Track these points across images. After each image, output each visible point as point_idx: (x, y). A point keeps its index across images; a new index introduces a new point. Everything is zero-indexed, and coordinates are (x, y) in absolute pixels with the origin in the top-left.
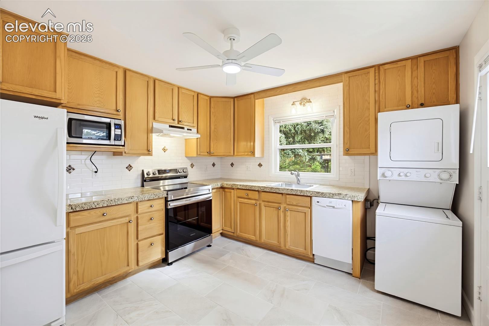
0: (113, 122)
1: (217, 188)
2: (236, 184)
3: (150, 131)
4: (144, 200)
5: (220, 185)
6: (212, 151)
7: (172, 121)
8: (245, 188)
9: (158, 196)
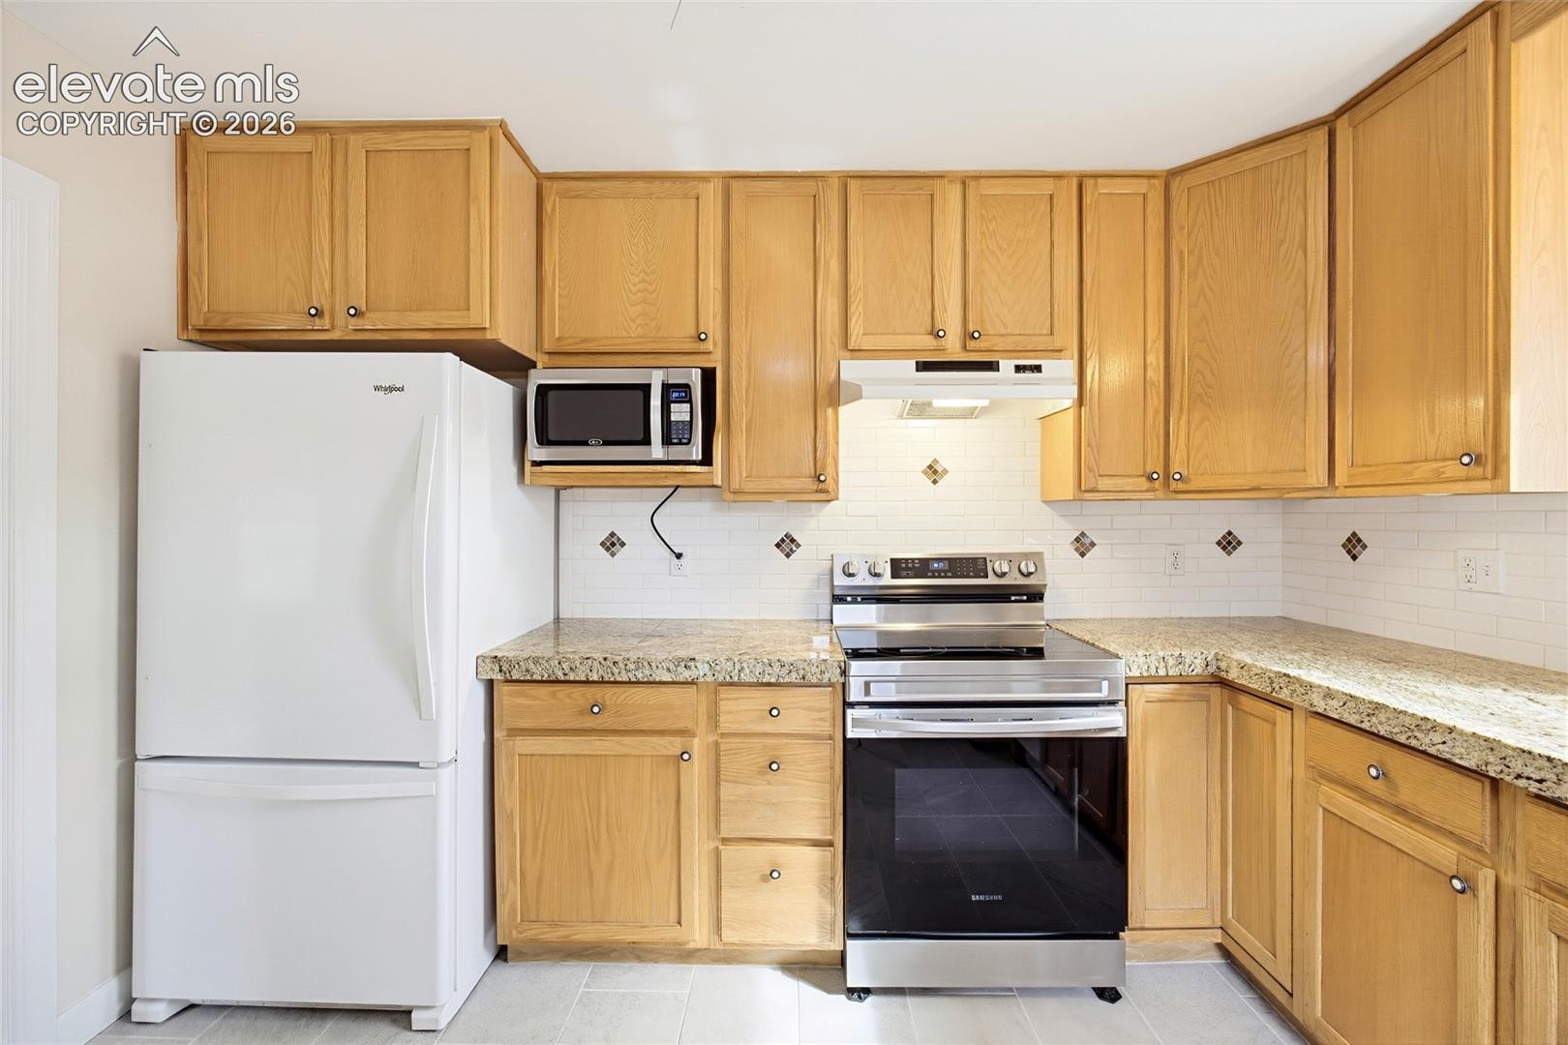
0: (656, 380)
1: (1182, 681)
2: (1298, 680)
3: (831, 394)
4: (736, 679)
5: (1199, 662)
6: (1176, 466)
7: (929, 342)
8: (1365, 726)
9: (802, 672)
